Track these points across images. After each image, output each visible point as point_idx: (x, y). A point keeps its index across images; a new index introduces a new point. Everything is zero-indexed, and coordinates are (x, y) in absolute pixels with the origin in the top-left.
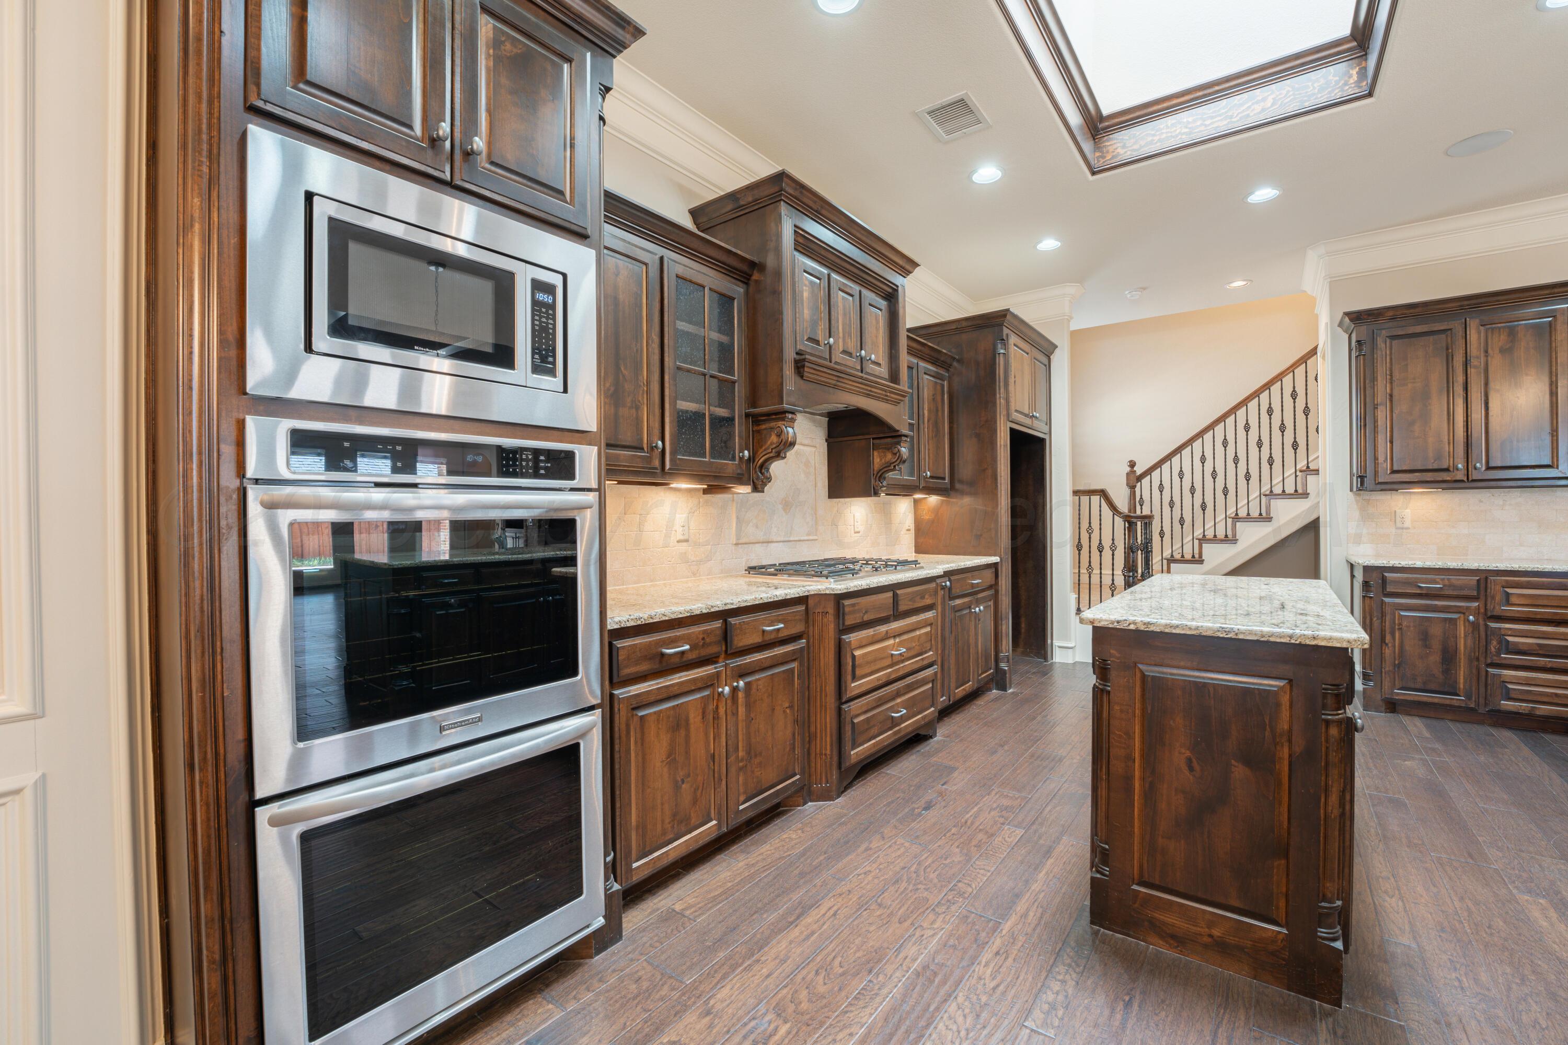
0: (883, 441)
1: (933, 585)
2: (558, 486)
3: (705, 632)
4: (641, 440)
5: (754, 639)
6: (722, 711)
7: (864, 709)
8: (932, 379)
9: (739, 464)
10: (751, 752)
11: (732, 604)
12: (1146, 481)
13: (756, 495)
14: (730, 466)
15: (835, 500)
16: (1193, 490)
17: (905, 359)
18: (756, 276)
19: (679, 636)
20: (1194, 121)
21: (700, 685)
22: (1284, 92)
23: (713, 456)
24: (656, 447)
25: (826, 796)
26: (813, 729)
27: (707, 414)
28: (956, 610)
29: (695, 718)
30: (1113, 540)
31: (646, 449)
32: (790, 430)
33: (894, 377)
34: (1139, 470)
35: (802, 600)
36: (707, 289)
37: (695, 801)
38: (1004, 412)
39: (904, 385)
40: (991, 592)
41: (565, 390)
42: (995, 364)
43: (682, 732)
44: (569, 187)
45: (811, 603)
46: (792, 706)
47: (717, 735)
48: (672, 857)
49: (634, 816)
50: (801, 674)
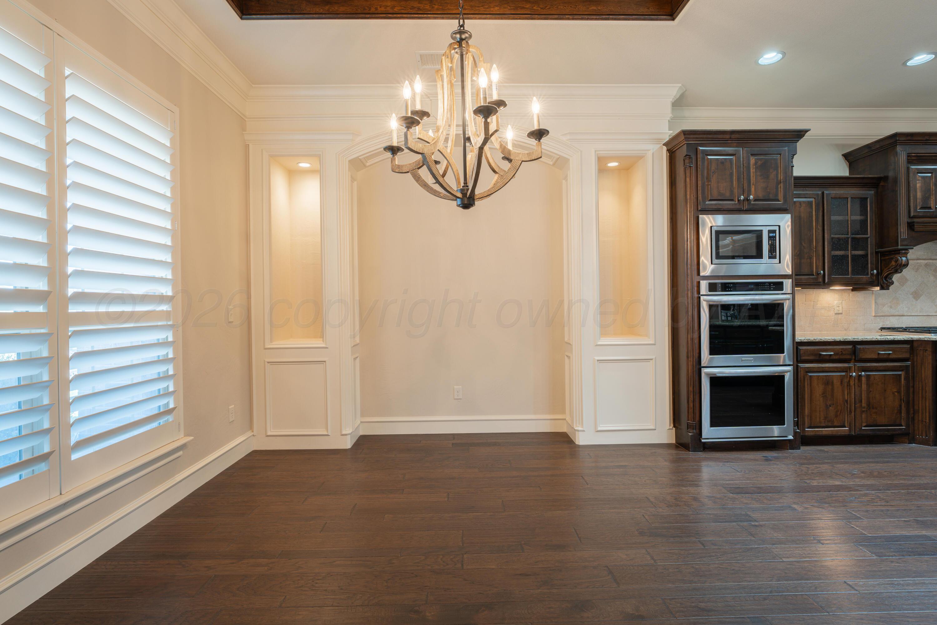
2: (777, 293)
3: (842, 349)
4: (813, 271)
5: (873, 356)
9: (871, 277)
10: (869, 405)
11: (858, 339)
13: (885, 291)
14: (864, 278)
18: (882, 183)
19: (829, 349)
21: (839, 370)
23: (853, 274)
24: (820, 273)
25: (926, 443)
26: (916, 407)
27: (850, 256)
29: (837, 383)
31: (815, 275)
32: (904, 259)
35: (909, 343)
36: (849, 198)
37: (836, 417)
41: (780, 262)
43: (830, 387)
44: (781, 196)
45: (915, 345)
46: (899, 392)
47: (849, 393)
48: (824, 433)
49: (807, 412)
50: (906, 378)
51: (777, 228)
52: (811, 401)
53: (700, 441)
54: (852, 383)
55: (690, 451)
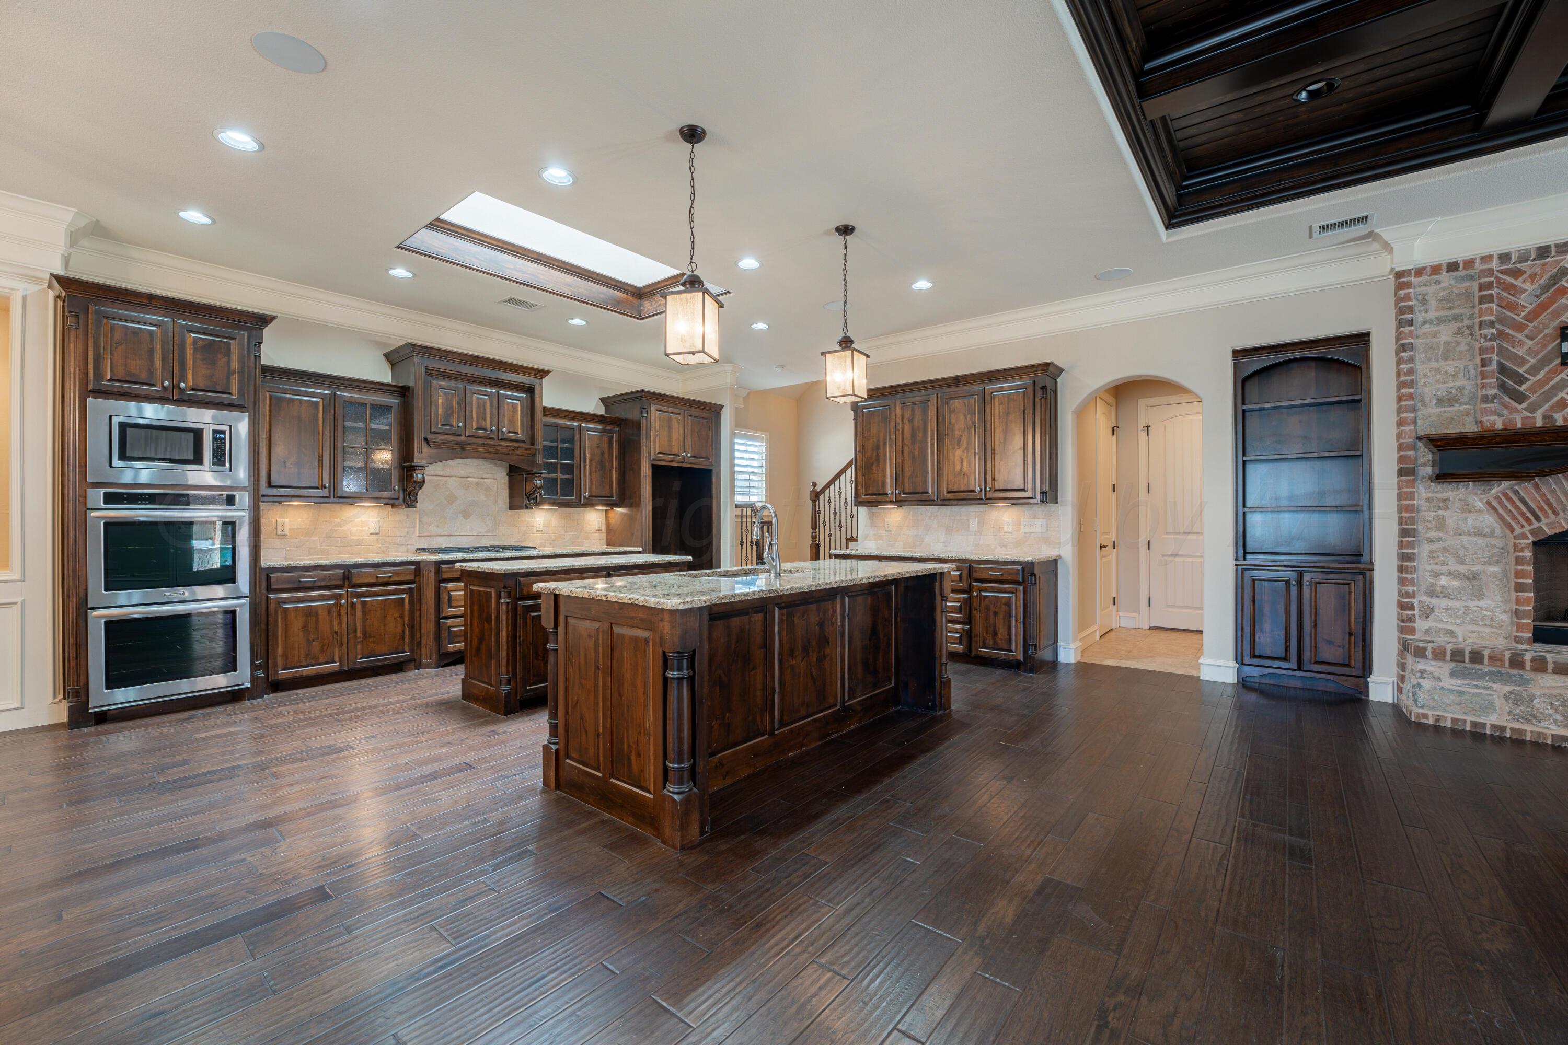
3: (330, 574)
4: (316, 484)
5: (369, 580)
8: (596, 433)
10: (365, 635)
12: (821, 497)
14: (388, 494)
16: (846, 504)
18: (407, 393)
19: (310, 573)
21: (327, 598)
24: (326, 487)
25: (430, 667)
26: (422, 631)
31: (320, 488)
32: (419, 476)
34: (818, 488)
35: (416, 563)
36: (369, 406)
37: (323, 652)
41: (231, 472)
42: (640, 423)
43: (314, 618)
44: (234, 389)
45: (422, 565)
46: (402, 617)
47: (340, 623)
48: (305, 673)
49: (280, 651)
50: (411, 602)
51: (227, 428)
52: (286, 637)
53: (88, 711)
54: (343, 612)
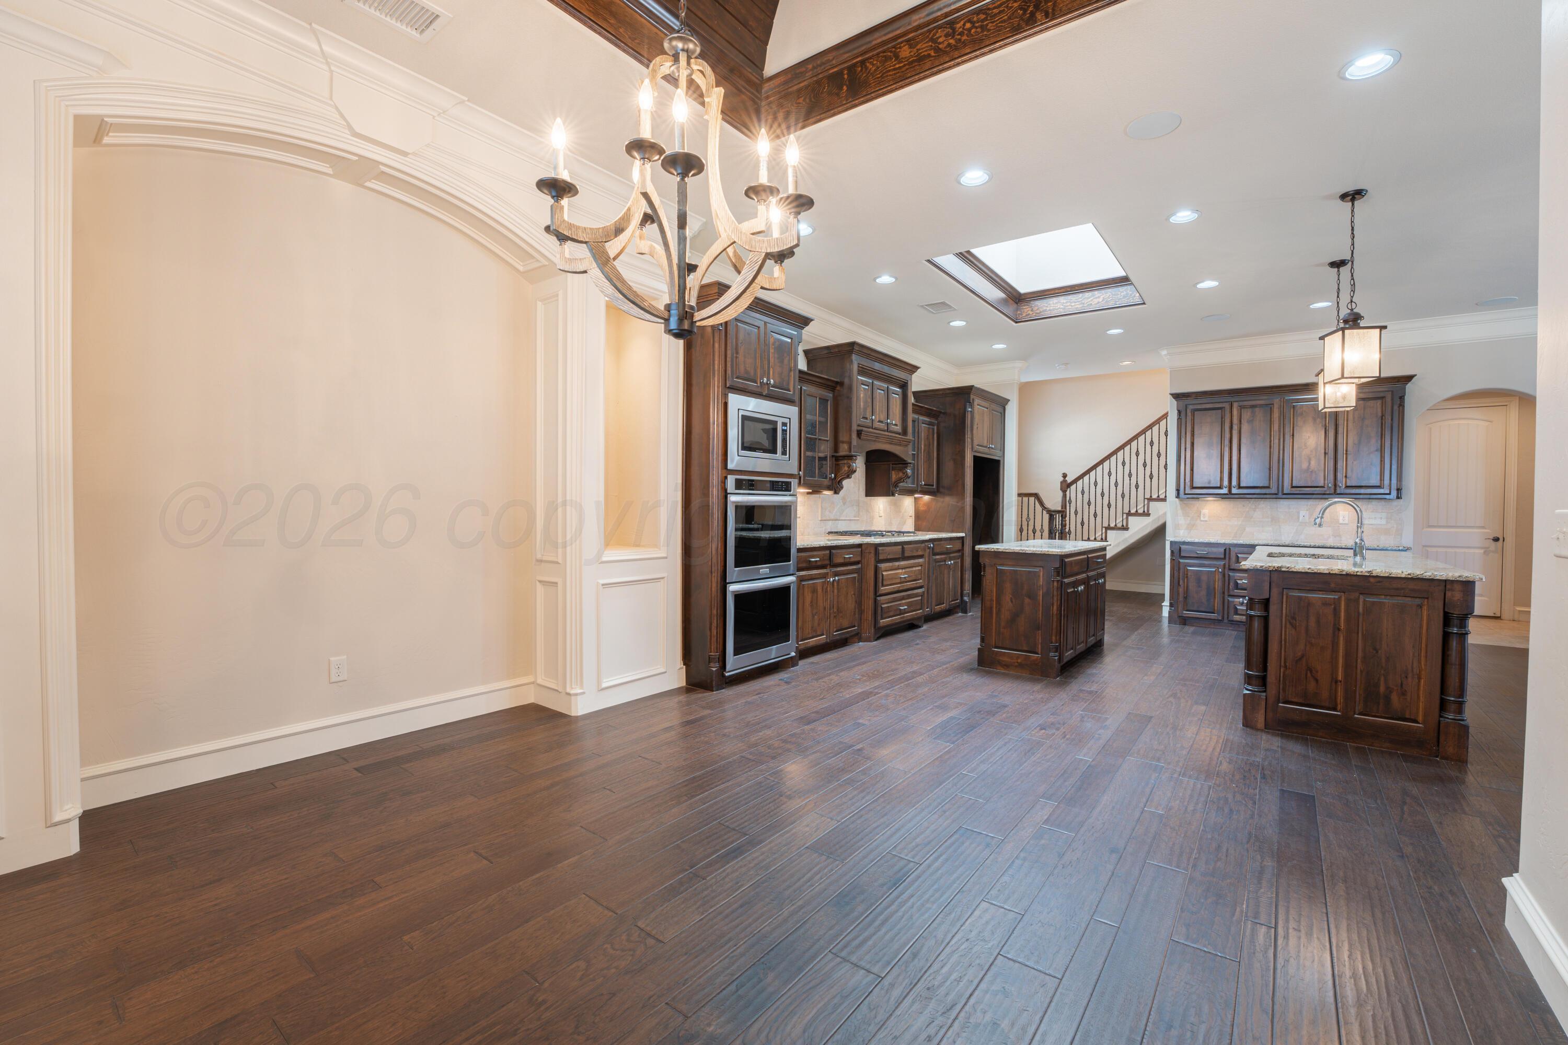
0: (898, 466)
1: (923, 545)
2: (787, 494)
3: (824, 554)
5: (841, 560)
6: (829, 589)
7: (887, 601)
8: (927, 426)
9: (829, 481)
10: (839, 611)
11: (834, 544)
12: (1073, 487)
13: (836, 496)
14: (826, 482)
15: (868, 498)
16: (1103, 495)
17: (911, 416)
18: (838, 388)
19: (816, 554)
20: (1066, 303)
22: (1108, 295)
23: (819, 476)
25: (868, 640)
26: (863, 608)
27: (817, 457)
28: (936, 561)
29: (820, 590)
30: (1042, 526)
32: (854, 464)
33: (905, 432)
34: (1069, 479)
35: (860, 546)
36: (818, 399)
37: (819, 625)
38: (970, 446)
39: (910, 436)
40: (960, 554)
41: (789, 461)
42: (965, 416)
43: (816, 595)
44: (791, 386)
45: (863, 547)
46: (855, 594)
47: (827, 601)
48: (811, 644)
49: (800, 623)
50: (860, 580)
51: (788, 421)
53: (723, 676)
55: (713, 691)
